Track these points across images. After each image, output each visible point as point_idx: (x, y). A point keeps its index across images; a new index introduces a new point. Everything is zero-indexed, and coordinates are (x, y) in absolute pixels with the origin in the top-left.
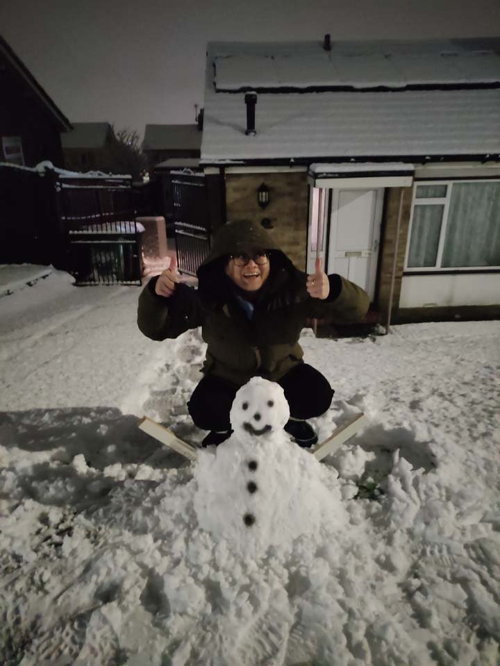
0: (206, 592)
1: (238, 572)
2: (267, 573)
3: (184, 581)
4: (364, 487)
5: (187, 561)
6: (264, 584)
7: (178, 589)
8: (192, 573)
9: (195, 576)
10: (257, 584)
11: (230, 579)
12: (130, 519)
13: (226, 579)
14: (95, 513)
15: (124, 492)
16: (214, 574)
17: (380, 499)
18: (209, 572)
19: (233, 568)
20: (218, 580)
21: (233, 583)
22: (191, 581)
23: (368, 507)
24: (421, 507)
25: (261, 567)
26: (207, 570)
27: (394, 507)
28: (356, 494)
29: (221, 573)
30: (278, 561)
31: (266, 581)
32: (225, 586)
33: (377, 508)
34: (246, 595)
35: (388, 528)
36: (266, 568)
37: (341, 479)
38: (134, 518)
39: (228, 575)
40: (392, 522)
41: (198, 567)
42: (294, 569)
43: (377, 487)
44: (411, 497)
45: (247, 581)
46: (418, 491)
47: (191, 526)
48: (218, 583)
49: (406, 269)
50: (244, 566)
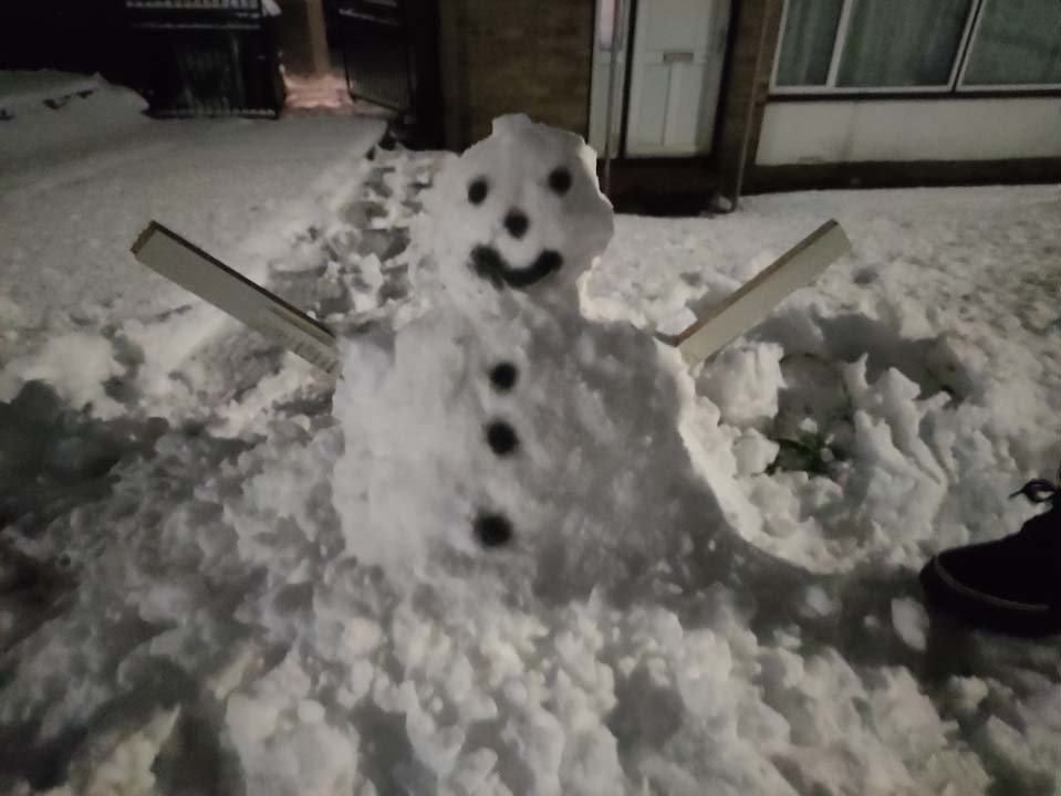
0: (362, 748)
1: (462, 683)
2: (551, 680)
3: (291, 714)
4: (793, 445)
5: (307, 650)
6: (544, 720)
7: (269, 742)
8: (318, 688)
9: (326, 698)
10: (523, 719)
11: (438, 705)
12: (154, 535)
13: (425, 705)
14: (57, 523)
15: (150, 467)
16: (388, 691)
17: (834, 470)
18: (372, 685)
19: (448, 669)
20: (400, 709)
21: (448, 718)
22: (313, 713)
23: (806, 493)
24: (951, 488)
25: (531, 663)
26: (364, 680)
27: (875, 489)
28: (772, 460)
29: (408, 687)
30: (581, 642)
31: (549, 706)
32: (420, 726)
33: (831, 494)
34: (488, 758)
35: (867, 543)
36: (546, 664)
37: (726, 427)
38: (165, 534)
39: (430, 691)
40: (878, 527)
41: (340, 670)
42: (628, 665)
43: (828, 442)
44: (920, 466)
45: (489, 710)
46: (935, 450)
47: (324, 551)
48: (400, 719)
49: (774, 89)
50: (481, 662)
